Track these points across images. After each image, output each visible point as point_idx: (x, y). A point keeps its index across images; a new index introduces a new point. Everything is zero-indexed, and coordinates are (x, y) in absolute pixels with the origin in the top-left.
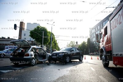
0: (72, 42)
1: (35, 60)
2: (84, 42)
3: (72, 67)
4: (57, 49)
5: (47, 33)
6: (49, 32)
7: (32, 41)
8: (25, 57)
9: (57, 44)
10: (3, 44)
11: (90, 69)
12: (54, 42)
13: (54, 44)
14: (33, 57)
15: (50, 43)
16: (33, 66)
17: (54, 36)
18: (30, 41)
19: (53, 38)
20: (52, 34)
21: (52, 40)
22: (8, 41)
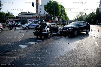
0: (80, 12)
1: (50, 34)
2: (93, 12)
3: (79, 41)
4: (67, 19)
5: (58, 6)
6: (60, 5)
7: (46, 14)
8: (43, 33)
9: (67, 15)
10: (26, 17)
11: (95, 45)
12: (64, 14)
13: (64, 16)
14: (49, 32)
15: (61, 15)
16: (49, 38)
17: (64, 8)
18: (45, 14)
19: (63, 11)
20: (63, 6)
21: (63, 12)
22: (29, 15)
